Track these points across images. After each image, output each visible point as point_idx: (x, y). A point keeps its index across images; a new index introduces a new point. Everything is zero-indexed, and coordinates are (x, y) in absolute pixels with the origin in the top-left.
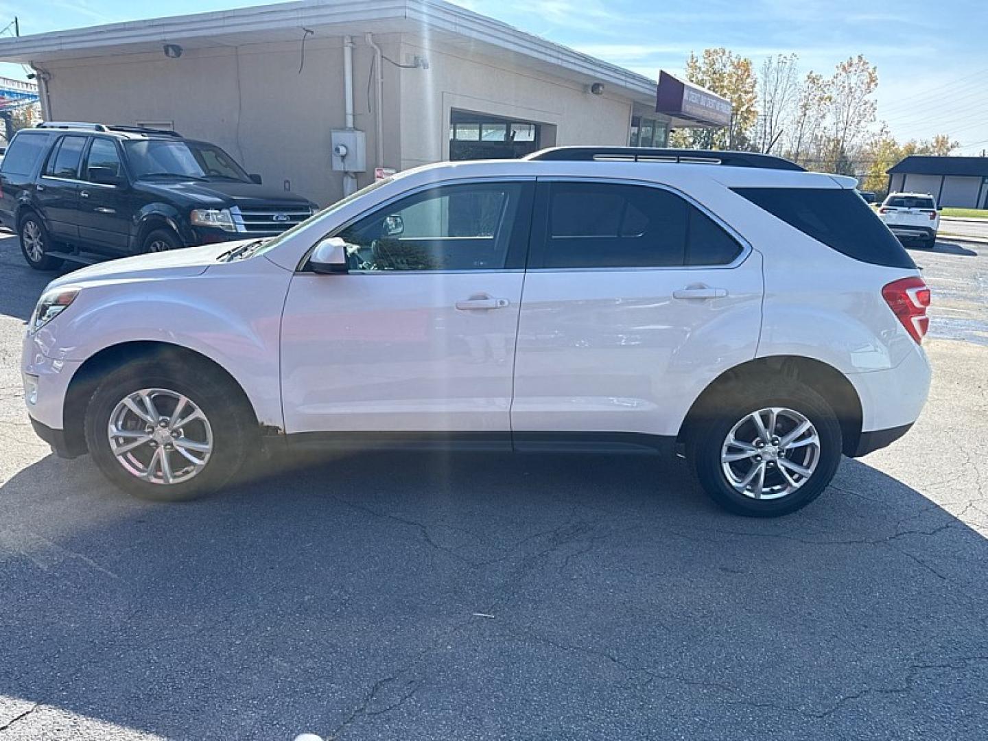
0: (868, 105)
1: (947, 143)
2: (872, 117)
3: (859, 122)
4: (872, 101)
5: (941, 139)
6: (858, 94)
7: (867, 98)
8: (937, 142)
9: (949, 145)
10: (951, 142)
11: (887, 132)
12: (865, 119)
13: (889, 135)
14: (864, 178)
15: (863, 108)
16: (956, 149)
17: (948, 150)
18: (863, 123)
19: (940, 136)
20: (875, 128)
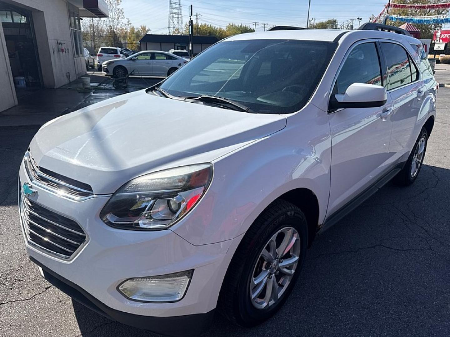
0: (119, 11)
1: (146, 29)
2: (123, 16)
3: (118, 18)
4: (121, 9)
5: (143, 27)
6: (114, 5)
7: (118, 7)
8: (142, 28)
9: (147, 30)
10: (147, 29)
11: (130, 24)
12: (120, 17)
13: (131, 25)
14: (126, 44)
15: (118, 12)
16: (149, 31)
17: (147, 32)
18: (120, 19)
19: (143, 26)
20: (125, 21)
